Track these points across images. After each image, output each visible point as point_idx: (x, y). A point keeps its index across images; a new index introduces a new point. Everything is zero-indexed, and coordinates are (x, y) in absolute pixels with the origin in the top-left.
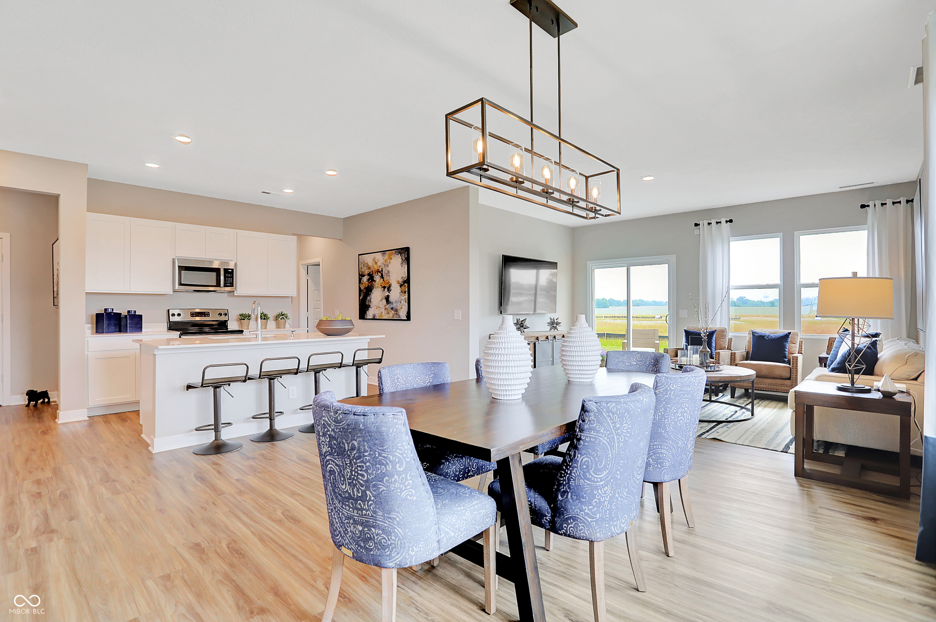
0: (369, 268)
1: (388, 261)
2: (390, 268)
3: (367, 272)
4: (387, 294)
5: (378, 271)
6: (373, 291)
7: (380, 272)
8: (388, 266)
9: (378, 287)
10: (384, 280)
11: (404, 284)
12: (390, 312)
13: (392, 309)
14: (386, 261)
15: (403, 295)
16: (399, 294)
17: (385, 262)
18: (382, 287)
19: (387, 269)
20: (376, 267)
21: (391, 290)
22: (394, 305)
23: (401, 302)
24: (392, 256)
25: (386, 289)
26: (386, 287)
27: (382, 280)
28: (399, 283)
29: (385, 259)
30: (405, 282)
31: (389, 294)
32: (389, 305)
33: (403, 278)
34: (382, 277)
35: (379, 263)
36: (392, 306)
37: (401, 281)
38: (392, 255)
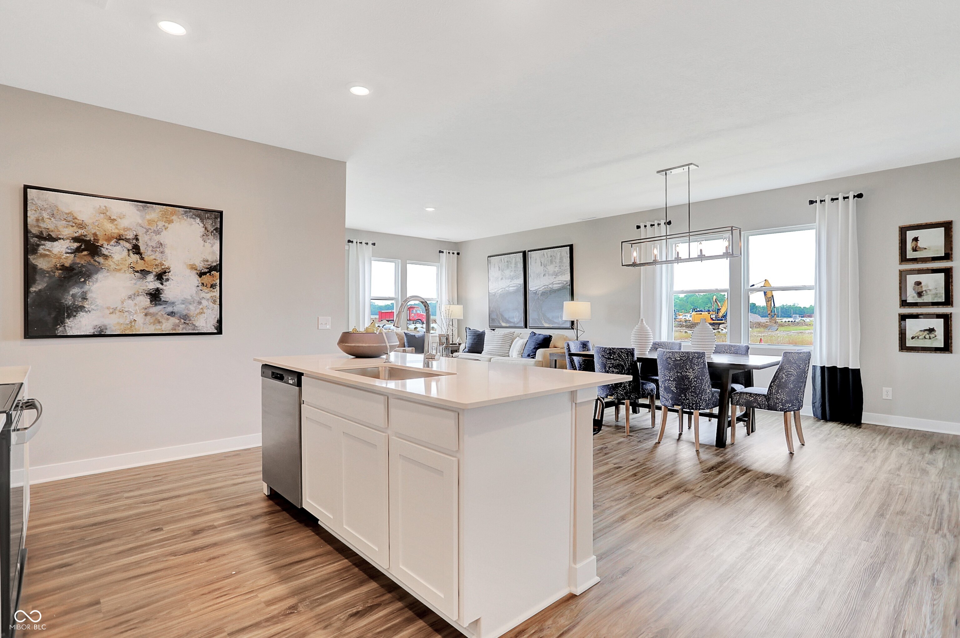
0: (81, 226)
1: (161, 224)
2: (166, 237)
3: (69, 232)
4: (151, 284)
5: (120, 238)
6: (99, 276)
7: (127, 240)
8: (158, 233)
9: (116, 270)
10: (142, 259)
11: (209, 272)
12: (164, 321)
13: (172, 314)
14: (150, 222)
15: (206, 291)
16: (194, 290)
17: (149, 224)
18: (137, 272)
19: (157, 238)
20: (110, 228)
21: (167, 280)
22: (179, 308)
23: (200, 303)
24: (174, 218)
25: (151, 278)
26: (149, 272)
27: (135, 257)
28: (193, 267)
29: (148, 217)
30: (211, 269)
31: (160, 286)
32: (159, 308)
33: (207, 261)
34: (136, 249)
35: (124, 223)
36: (170, 309)
37: (201, 266)
38: (172, 214)
